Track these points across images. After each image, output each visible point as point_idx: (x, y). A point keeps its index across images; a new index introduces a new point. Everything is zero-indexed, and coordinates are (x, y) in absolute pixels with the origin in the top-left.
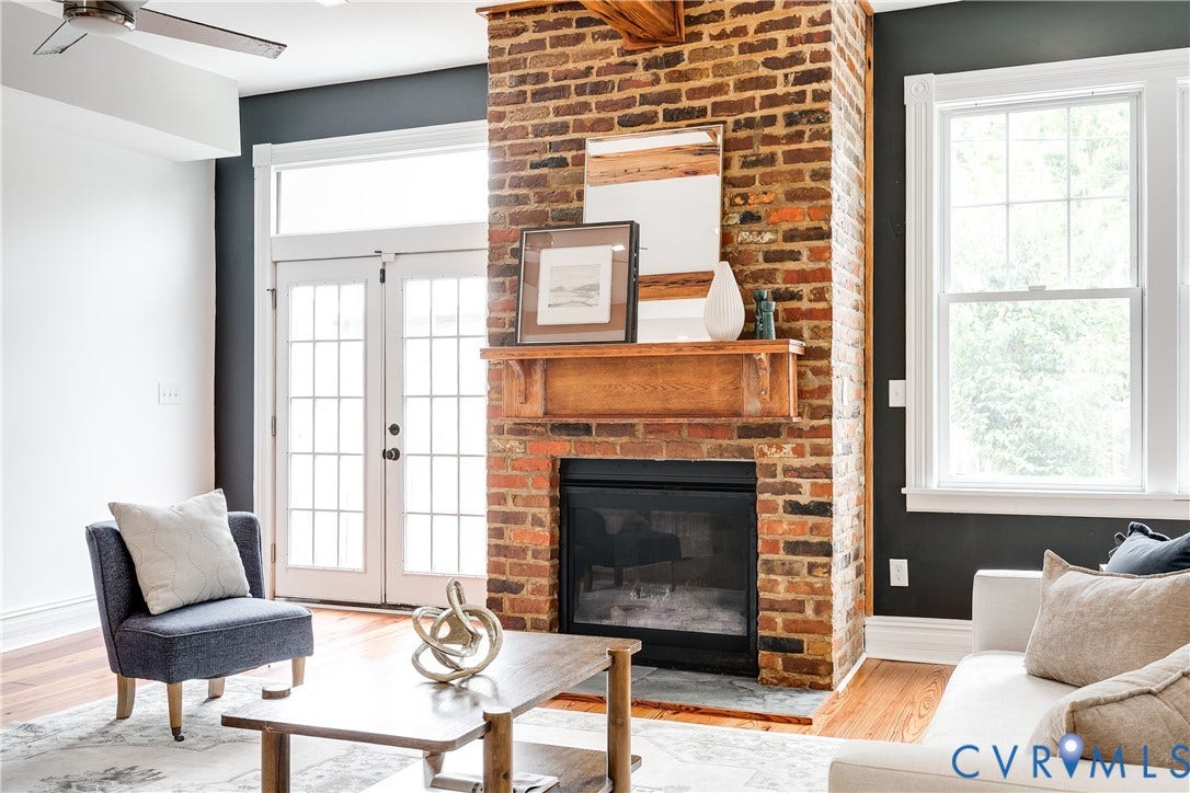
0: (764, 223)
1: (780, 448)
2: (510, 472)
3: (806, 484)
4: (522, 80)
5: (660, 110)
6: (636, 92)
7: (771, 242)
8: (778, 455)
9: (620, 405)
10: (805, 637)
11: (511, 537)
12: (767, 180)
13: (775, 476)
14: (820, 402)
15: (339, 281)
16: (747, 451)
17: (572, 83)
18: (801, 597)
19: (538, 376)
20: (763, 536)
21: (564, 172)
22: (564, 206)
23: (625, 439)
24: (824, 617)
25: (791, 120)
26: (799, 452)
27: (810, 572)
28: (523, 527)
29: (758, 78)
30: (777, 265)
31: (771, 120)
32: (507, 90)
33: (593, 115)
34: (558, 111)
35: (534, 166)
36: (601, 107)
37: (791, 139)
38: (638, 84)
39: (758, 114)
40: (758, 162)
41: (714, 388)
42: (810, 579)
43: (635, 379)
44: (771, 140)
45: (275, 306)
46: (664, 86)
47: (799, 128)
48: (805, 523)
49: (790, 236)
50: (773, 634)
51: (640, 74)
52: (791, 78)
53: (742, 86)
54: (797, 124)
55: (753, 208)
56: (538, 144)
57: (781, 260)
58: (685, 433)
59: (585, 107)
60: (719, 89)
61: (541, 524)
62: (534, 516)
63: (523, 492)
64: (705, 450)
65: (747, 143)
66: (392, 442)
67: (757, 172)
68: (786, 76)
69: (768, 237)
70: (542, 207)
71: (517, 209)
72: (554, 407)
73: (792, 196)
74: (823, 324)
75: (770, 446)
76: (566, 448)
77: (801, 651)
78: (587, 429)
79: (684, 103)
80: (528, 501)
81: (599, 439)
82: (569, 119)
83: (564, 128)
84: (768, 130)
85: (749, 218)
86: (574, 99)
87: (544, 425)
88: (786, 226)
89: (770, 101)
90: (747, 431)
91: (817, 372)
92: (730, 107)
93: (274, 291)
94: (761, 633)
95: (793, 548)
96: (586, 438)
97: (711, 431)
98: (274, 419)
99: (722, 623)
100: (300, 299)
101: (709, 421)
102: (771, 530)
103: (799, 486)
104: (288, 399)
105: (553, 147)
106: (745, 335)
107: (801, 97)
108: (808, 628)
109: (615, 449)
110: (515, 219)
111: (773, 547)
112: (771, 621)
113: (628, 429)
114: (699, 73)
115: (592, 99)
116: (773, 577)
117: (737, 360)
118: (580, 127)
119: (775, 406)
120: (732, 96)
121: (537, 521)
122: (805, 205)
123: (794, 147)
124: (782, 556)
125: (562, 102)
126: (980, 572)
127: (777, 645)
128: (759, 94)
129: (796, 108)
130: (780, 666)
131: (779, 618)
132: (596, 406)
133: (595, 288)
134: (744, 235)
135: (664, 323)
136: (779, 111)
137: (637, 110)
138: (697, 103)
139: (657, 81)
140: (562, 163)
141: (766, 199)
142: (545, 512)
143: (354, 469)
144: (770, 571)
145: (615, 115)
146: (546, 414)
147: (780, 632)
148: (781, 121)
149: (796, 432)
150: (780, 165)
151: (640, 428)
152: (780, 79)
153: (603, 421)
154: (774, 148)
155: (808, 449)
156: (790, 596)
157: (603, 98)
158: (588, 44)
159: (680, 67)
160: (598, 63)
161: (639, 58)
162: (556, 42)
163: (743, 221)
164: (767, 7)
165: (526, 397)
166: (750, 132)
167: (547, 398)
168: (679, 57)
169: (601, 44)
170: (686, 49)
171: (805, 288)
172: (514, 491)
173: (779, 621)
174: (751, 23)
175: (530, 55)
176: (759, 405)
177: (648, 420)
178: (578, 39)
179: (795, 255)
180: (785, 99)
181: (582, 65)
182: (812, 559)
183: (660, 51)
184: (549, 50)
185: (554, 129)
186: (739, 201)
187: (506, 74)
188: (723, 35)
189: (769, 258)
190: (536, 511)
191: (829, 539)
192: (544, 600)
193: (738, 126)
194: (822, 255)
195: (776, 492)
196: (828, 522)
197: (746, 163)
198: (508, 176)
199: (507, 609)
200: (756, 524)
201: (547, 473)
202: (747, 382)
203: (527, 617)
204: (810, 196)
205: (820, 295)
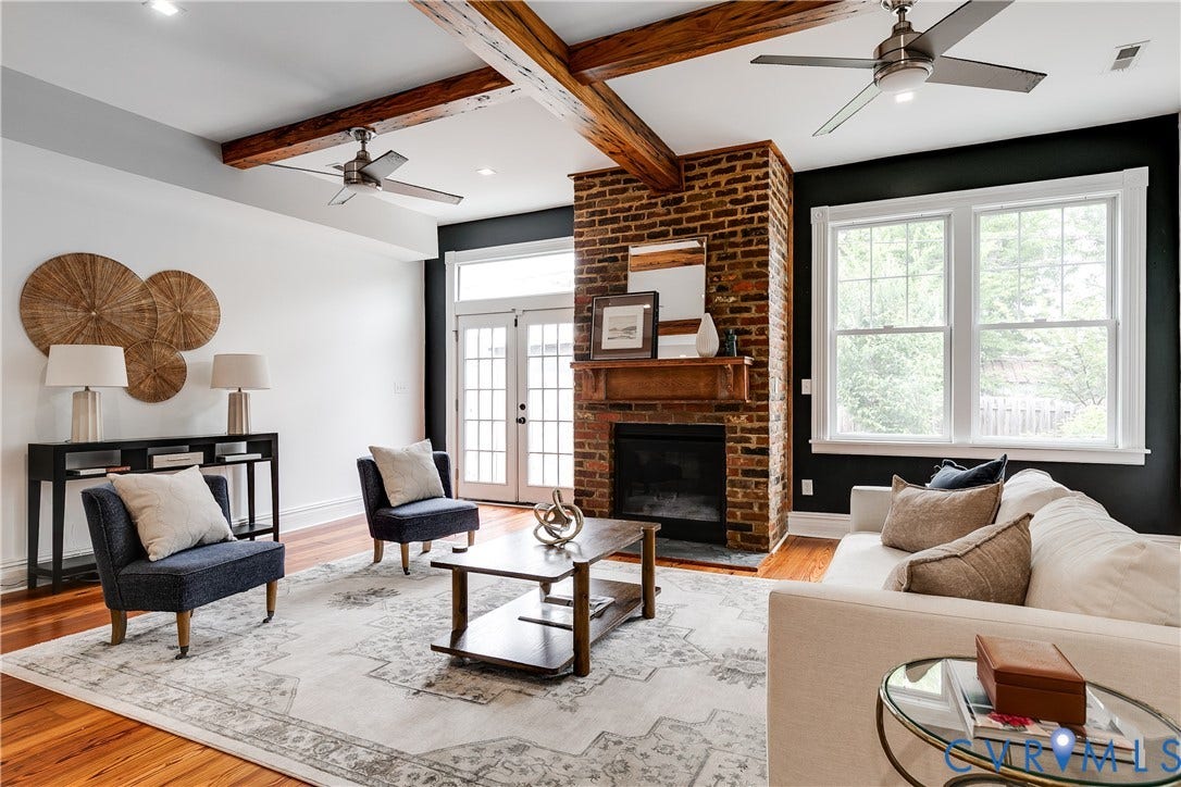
0: (730, 292)
1: (739, 417)
2: (587, 430)
3: (754, 437)
4: (593, 214)
5: (671, 229)
6: (658, 219)
7: (734, 302)
8: (740, 421)
9: (647, 393)
10: (753, 523)
11: (587, 466)
12: (732, 267)
13: (736, 433)
14: (762, 392)
15: (492, 327)
16: (720, 419)
17: (621, 215)
18: (751, 501)
19: (602, 378)
20: (729, 468)
21: (617, 265)
22: (617, 283)
23: (651, 412)
24: (765, 512)
25: (745, 233)
26: (750, 419)
27: (756, 487)
28: (594, 461)
29: (727, 210)
30: (738, 315)
31: (733, 234)
32: (584, 220)
33: (633, 233)
34: (613, 231)
35: (600, 261)
36: (637, 228)
37: (747, 244)
38: (659, 215)
39: (727, 230)
40: (727, 258)
41: (702, 384)
42: (756, 491)
43: (658, 379)
44: (735, 245)
45: (457, 340)
46: (673, 216)
47: (750, 238)
48: (753, 459)
49: (746, 298)
50: (735, 521)
51: (660, 209)
52: (746, 210)
54: (749, 235)
55: (724, 283)
56: (602, 249)
57: (740, 312)
58: (685, 409)
59: (629, 228)
60: (704, 217)
61: (604, 459)
62: (600, 455)
63: (594, 442)
64: (696, 419)
65: (720, 247)
66: (521, 414)
67: (726, 263)
68: (742, 209)
69: (732, 299)
70: (604, 284)
71: (590, 285)
72: (611, 395)
73: (747, 276)
74: (764, 348)
75: (733, 416)
76: (617, 417)
77: (751, 531)
78: (629, 407)
79: (685, 225)
80: (597, 447)
81: (636, 413)
82: (619, 235)
83: (616, 240)
84: (732, 240)
85: (721, 289)
86: (623, 224)
87: (605, 404)
88: (742, 293)
89: (733, 223)
90: (720, 408)
91: (760, 375)
92: (711, 227)
93: (456, 331)
94: (728, 520)
95: (746, 473)
96: (629, 413)
97: (700, 408)
98: (457, 401)
99: (705, 515)
100: (471, 336)
101: (698, 402)
102: (734, 463)
103: (750, 438)
104: (464, 391)
105: (612, 250)
106: (719, 354)
107: (751, 220)
108: (755, 517)
109: (645, 418)
110: (589, 291)
111: (735, 472)
112: (734, 514)
113: (653, 407)
114: (693, 208)
115: (633, 224)
116: (735, 489)
117: (714, 368)
118: (626, 239)
119: (736, 394)
120: (712, 221)
121: (602, 457)
122: (754, 281)
123: (747, 249)
124: (740, 478)
125: (616, 226)
126: (855, 487)
127: (736, 527)
128: (727, 219)
129: (749, 226)
130: (739, 540)
132: (634, 394)
133: (635, 328)
134: (719, 299)
135: (673, 348)
136: (739, 228)
137: (657, 229)
138: (691, 225)
139: (669, 213)
140: (615, 259)
141: (731, 278)
142: (606, 453)
143: (501, 428)
144: (733, 486)
145: (646, 232)
146: (607, 398)
147: (739, 520)
148: (740, 234)
149: (748, 408)
150: (739, 259)
151: (659, 408)
152: (739, 211)
153: (639, 402)
154: (736, 249)
155: (755, 418)
156: (745, 500)
157: (638, 223)
158: (630, 193)
159: (682, 205)
160: (636, 204)
161: (659, 200)
162: (612, 192)
163: (718, 290)
164: (733, 169)
165: (596, 389)
166: (722, 241)
167: (607, 390)
168: (681, 200)
169: (638, 193)
170: (686, 195)
171: (753, 328)
172: (589, 441)
173: (738, 513)
174: (723, 179)
175: (598, 200)
176: (727, 393)
177: (664, 402)
178: (624, 190)
179: (748, 310)
180: (742, 222)
181: (627, 205)
182: (757, 480)
183: (671, 196)
184: (608, 197)
185: (611, 241)
186: (715, 279)
187: (584, 211)
188: (706, 187)
189: (733, 311)
190: (602, 452)
191: (766, 468)
192: (606, 501)
193: (715, 237)
194: (765, 308)
195: (737, 442)
196: (766, 457)
197: (720, 258)
198: (586, 267)
199: (585, 506)
200: (725, 460)
201: (607, 432)
202: (720, 380)
203: (596, 510)
204: (756, 276)
205: (763, 331)
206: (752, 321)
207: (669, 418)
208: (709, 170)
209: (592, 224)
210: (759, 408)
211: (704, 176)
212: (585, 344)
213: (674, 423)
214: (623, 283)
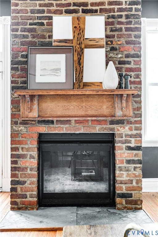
0: (118, 51)
1: (124, 128)
2: (21, 139)
3: (133, 140)
5: (80, 9)
6: (71, 2)
7: (121, 58)
8: (122, 131)
10: (133, 192)
11: (21, 163)
12: (119, 37)
13: (122, 137)
14: (138, 112)
16: (113, 129)
18: (131, 179)
19: (36, 102)
20: (118, 158)
21: (43, 27)
22: (43, 40)
23: (67, 126)
24: (140, 185)
25: (127, 17)
26: (131, 129)
27: (134, 170)
28: (25, 160)
29: (116, 1)
30: (123, 66)
31: (121, 17)
33: (55, 8)
34: (40, 5)
35: (31, 24)
36: (57, 5)
37: (128, 23)
39: (116, 14)
40: (116, 30)
41: (105, 107)
42: (135, 172)
43: (75, 103)
46: (82, 1)
47: (130, 20)
48: (133, 153)
49: (127, 56)
50: (122, 192)
52: (128, 3)
53: (110, 3)
54: (129, 18)
55: (115, 46)
56: (32, 16)
57: (124, 64)
58: (90, 123)
59: (52, 5)
60: (102, 4)
61: (34, 158)
62: (31, 155)
63: (26, 146)
64: (97, 129)
65: (112, 23)
67: (116, 33)
68: (126, 2)
69: (120, 56)
70: (34, 40)
71: (24, 40)
72: (42, 114)
73: (128, 43)
74: (139, 86)
75: (121, 127)
76: (44, 129)
77: (132, 197)
78: (52, 122)
79: (89, 7)
80: (28, 150)
81: (57, 126)
82: (45, 8)
83: (43, 11)
84: (119, 20)
85: (113, 49)
86: (47, 2)
87: (35, 121)
88: (126, 53)
89: (120, 10)
90: (112, 123)
91: (136, 102)
92: (106, 10)
94: (117, 192)
95: (129, 162)
96: (52, 126)
97: (99, 122)
101: (98, 119)
102: (121, 156)
103: (131, 141)
105: (39, 18)
107: (131, 9)
108: (134, 189)
109: (64, 129)
110: (22, 44)
111: (122, 162)
112: (121, 188)
113: (68, 122)
115: (54, 2)
116: (122, 172)
117: (112, 97)
118: (50, 12)
119: (127, 113)
120: (107, 7)
121: (32, 157)
122: (132, 46)
123: (128, 26)
124: (125, 165)
125: (42, 2)
127: (123, 196)
128: (116, 7)
129: (129, 13)
130: (124, 203)
131: (124, 186)
133: (59, 69)
134: (111, 55)
136: (123, 14)
137: (72, 8)
138: (94, 8)
140: (42, 24)
141: (119, 43)
142: (35, 153)
144: (121, 170)
145: (64, 9)
146: (39, 116)
147: (124, 191)
148: (124, 17)
149: (130, 122)
150: (124, 32)
151: (73, 122)
152: (124, 3)
153: (59, 119)
154: (122, 26)
155: (134, 128)
156: (128, 178)
157: (58, 2)
163: (111, 50)
165: (31, 110)
166: (113, 20)
167: (40, 110)
171: (132, 74)
172: (22, 146)
173: (124, 187)
176: (121, 113)
177: (76, 119)
179: (129, 63)
180: (126, 10)
182: (135, 165)
185: (39, 11)
186: (109, 43)
189: (120, 63)
190: (32, 153)
191: (141, 158)
192: (35, 186)
193: (109, 17)
194: (138, 63)
195: (123, 143)
196: (140, 153)
197: (112, 30)
198: (20, 27)
199: (19, 191)
200: (114, 155)
201: (36, 139)
202: (117, 104)
203: (28, 194)
204: (133, 43)
205: (138, 76)
206: (131, 70)
207: (80, 129)
210: (136, 122)
212: (20, 80)
213: (82, 132)
214: (48, 40)
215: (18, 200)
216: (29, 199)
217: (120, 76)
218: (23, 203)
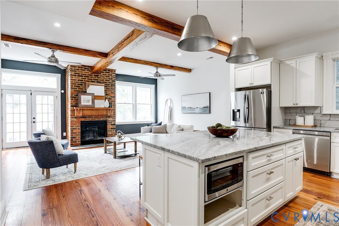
2: (74, 123)
3: (113, 122)
4: (76, 73)
5: (96, 81)
8: (110, 119)
9: (92, 114)
11: (74, 131)
12: (109, 91)
14: (114, 114)
15: (20, 94)
16: (107, 119)
17: (84, 75)
19: (81, 111)
20: (108, 128)
21: (83, 86)
25: (111, 85)
26: (112, 119)
27: (113, 131)
28: (76, 130)
29: (108, 80)
31: (109, 85)
32: (73, 74)
33: (87, 80)
34: (81, 78)
35: (78, 84)
37: (111, 87)
38: (93, 78)
41: (104, 113)
43: (95, 111)
44: (110, 87)
45: (2, 97)
48: (113, 126)
49: (111, 97)
53: (106, 80)
56: (78, 82)
58: (99, 118)
59: (86, 79)
60: (103, 80)
61: (79, 129)
63: (77, 125)
64: (102, 119)
65: (107, 87)
66: (33, 120)
67: (108, 90)
68: (111, 80)
69: (109, 97)
70: (79, 90)
71: (75, 90)
72: (83, 115)
73: (111, 93)
74: (115, 106)
76: (83, 120)
78: (86, 117)
79: (99, 81)
80: (77, 126)
81: (88, 118)
82: (83, 80)
83: (82, 81)
85: (107, 94)
86: (84, 77)
89: (109, 83)
90: (106, 117)
91: (114, 111)
92: (104, 82)
93: (2, 94)
95: (112, 129)
97: (102, 117)
98: (2, 117)
100: (9, 96)
101: (102, 116)
104: (6, 114)
105: (81, 83)
106: (109, 107)
107: (112, 83)
109: (90, 119)
113: (92, 117)
114: (101, 78)
115: (87, 78)
116: (109, 132)
117: (107, 109)
118: (85, 81)
120: (105, 81)
121: (78, 129)
124: (110, 130)
125: (82, 77)
131: (110, 136)
132: (89, 114)
133: (90, 101)
137: (93, 80)
138: (101, 81)
139: (95, 78)
140: (82, 85)
141: (109, 93)
142: (80, 128)
143: (24, 125)
145: (90, 81)
146: (82, 115)
149: (112, 117)
150: (110, 89)
153: (88, 116)
157: (88, 78)
158: (86, 71)
159: (98, 77)
160: (87, 74)
161: (93, 75)
162: (81, 70)
164: (109, 73)
165: (80, 113)
166: (107, 85)
167: (82, 114)
168: (98, 76)
169: (88, 72)
170: (99, 75)
171: (113, 102)
172: (75, 125)
174: (107, 74)
175: (77, 71)
176: (110, 114)
177: (95, 116)
178: (85, 70)
179: (112, 99)
180: (111, 83)
181: (85, 74)
183: (96, 74)
184: (80, 71)
185: (81, 80)
186: (105, 93)
187: (73, 72)
188: (104, 74)
189: (109, 99)
190: (79, 127)
191: (115, 127)
192: (80, 138)
193: (105, 84)
194: (115, 99)
195: (110, 123)
196: (115, 126)
197: (106, 89)
198: (74, 85)
199: (74, 140)
200: (106, 127)
201: (80, 123)
202: (108, 112)
203: (77, 141)
204: (113, 93)
205: (114, 103)
206: (112, 101)
207: (96, 119)
208: (104, 71)
209: (76, 76)
210: (114, 117)
211: (103, 72)
212: (74, 103)
213: (96, 120)
214: (84, 90)
215: (73, 143)
216: (78, 142)
217: (109, 103)
218: (76, 144)
